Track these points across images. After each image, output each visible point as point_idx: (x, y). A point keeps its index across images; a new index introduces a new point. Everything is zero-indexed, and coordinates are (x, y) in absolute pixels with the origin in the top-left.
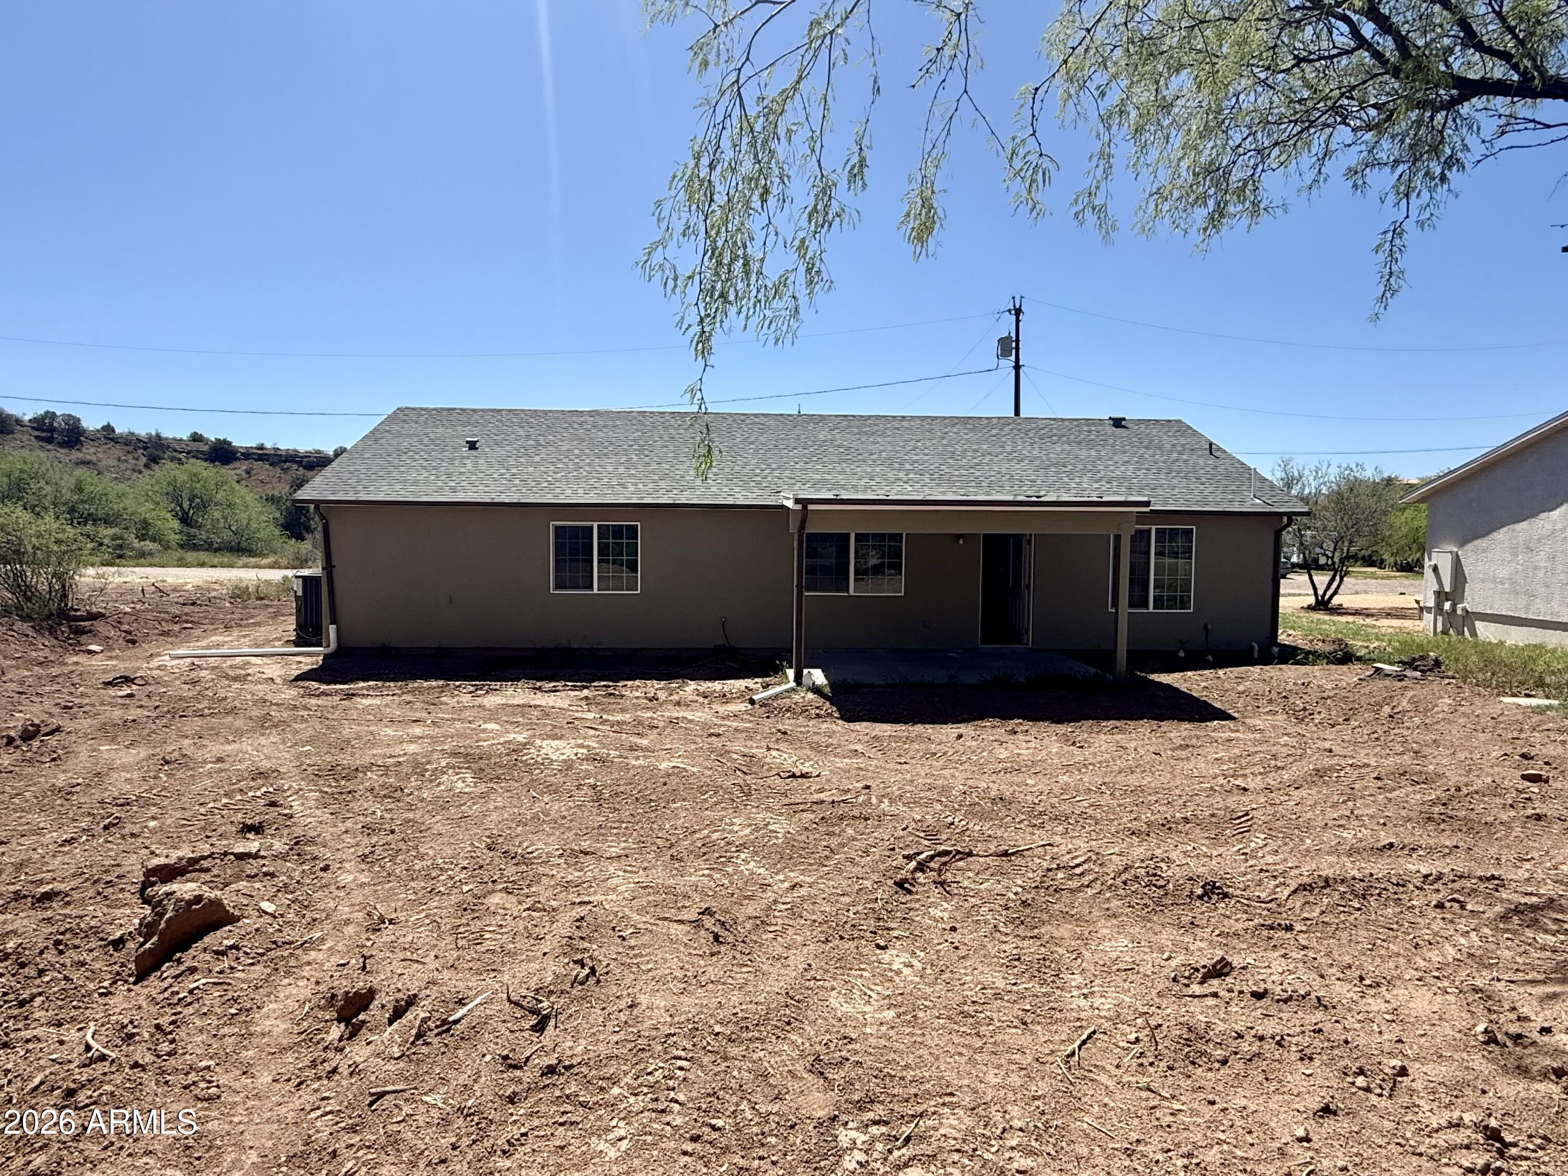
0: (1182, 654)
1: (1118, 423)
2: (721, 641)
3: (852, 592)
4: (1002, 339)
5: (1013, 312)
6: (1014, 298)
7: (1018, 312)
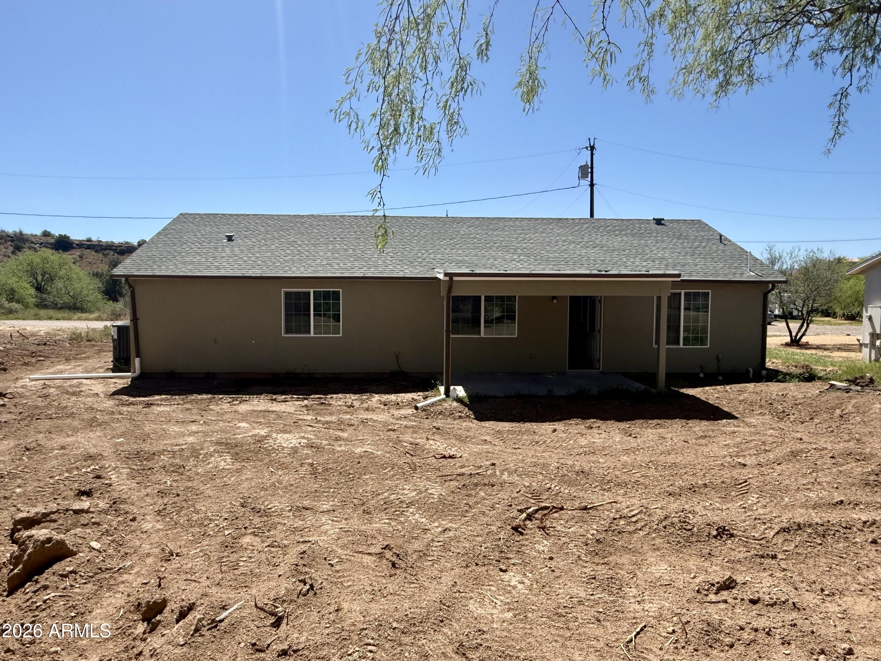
0: (702, 375)
1: (659, 222)
2: (395, 368)
3: (482, 335)
4: (581, 166)
5: (589, 149)
6: (589, 139)
7: (592, 148)
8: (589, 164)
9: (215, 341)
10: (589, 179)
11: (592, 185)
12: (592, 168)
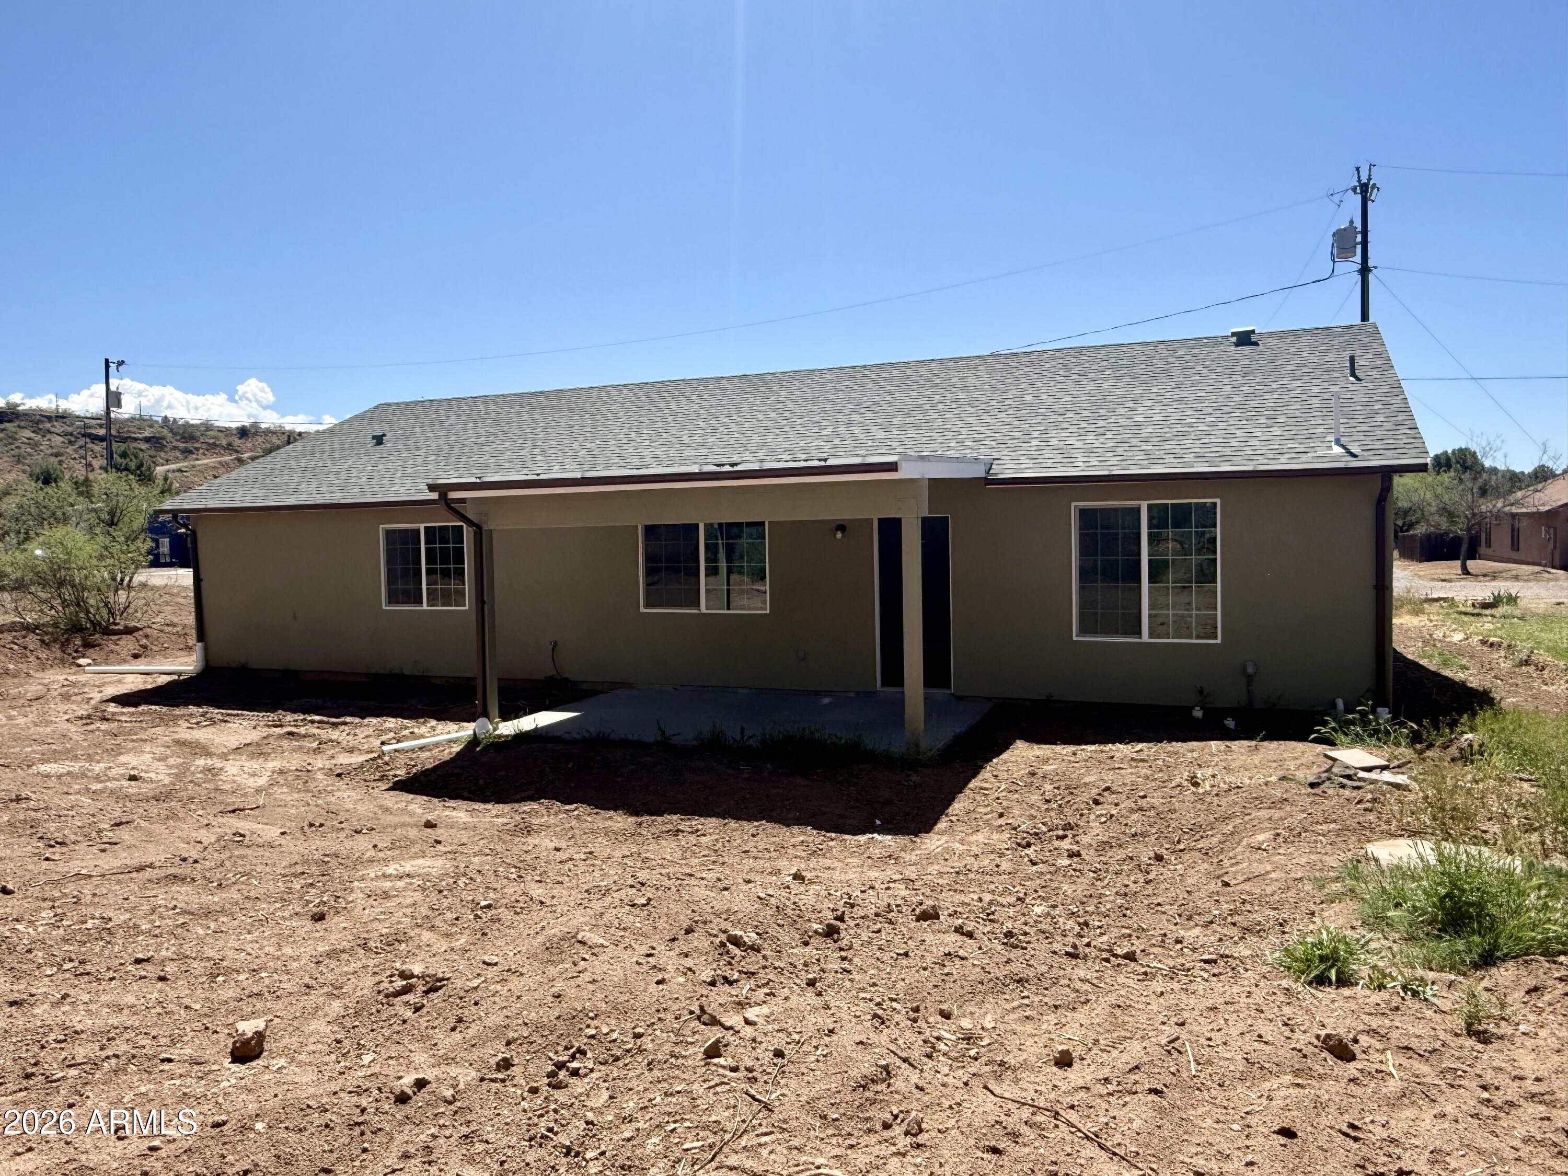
0: (1198, 713)
1: (1244, 339)
2: (552, 672)
3: (703, 609)
4: (1339, 231)
5: (1358, 190)
6: (1358, 169)
7: (1365, 190)
8: (1358, 224)
9: (295, 617)
10: (1358, 258)
11: (1365, 270)
12: (1365, 232)
